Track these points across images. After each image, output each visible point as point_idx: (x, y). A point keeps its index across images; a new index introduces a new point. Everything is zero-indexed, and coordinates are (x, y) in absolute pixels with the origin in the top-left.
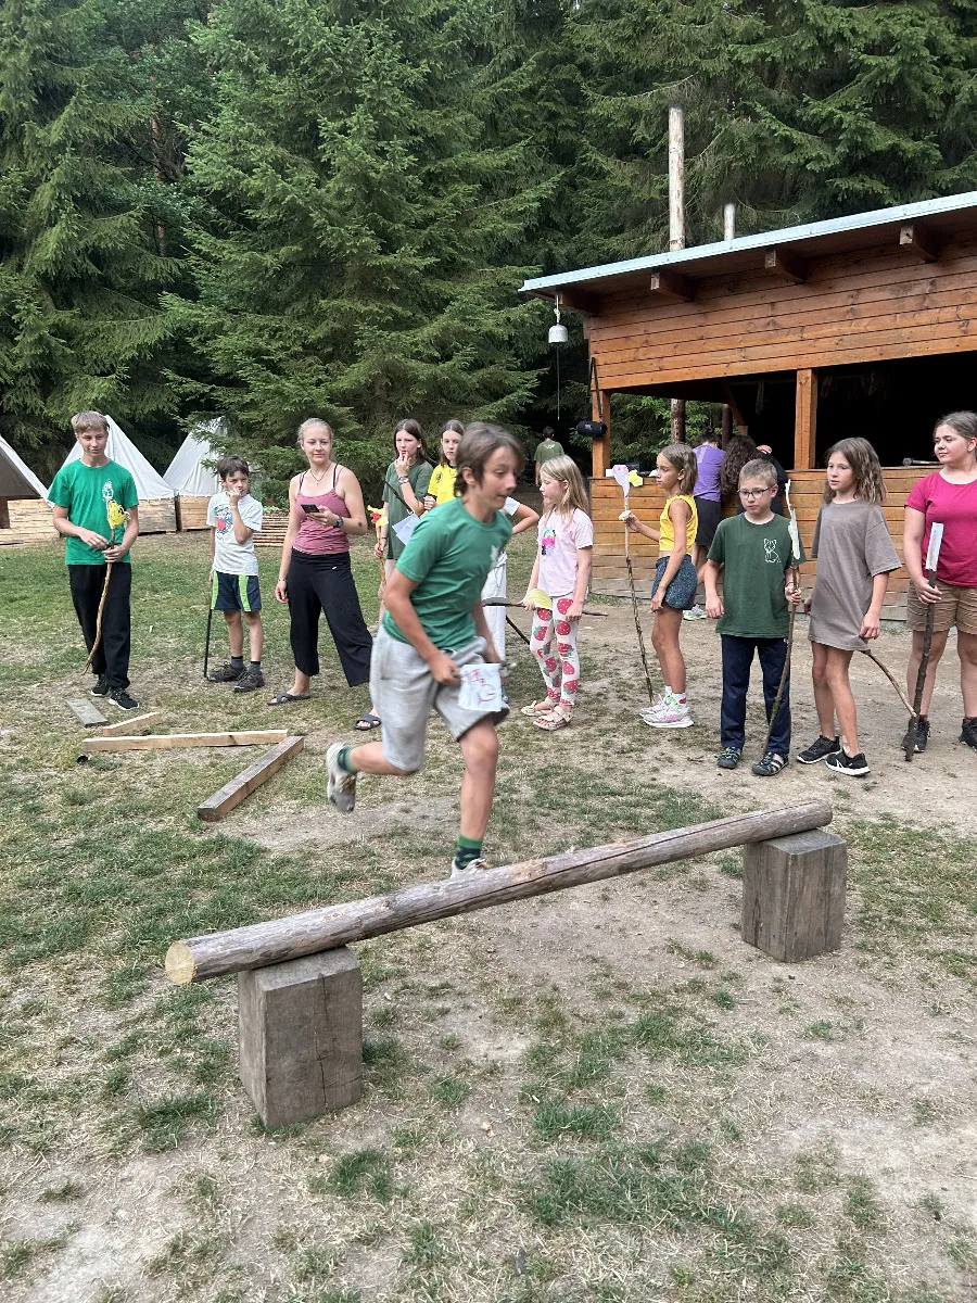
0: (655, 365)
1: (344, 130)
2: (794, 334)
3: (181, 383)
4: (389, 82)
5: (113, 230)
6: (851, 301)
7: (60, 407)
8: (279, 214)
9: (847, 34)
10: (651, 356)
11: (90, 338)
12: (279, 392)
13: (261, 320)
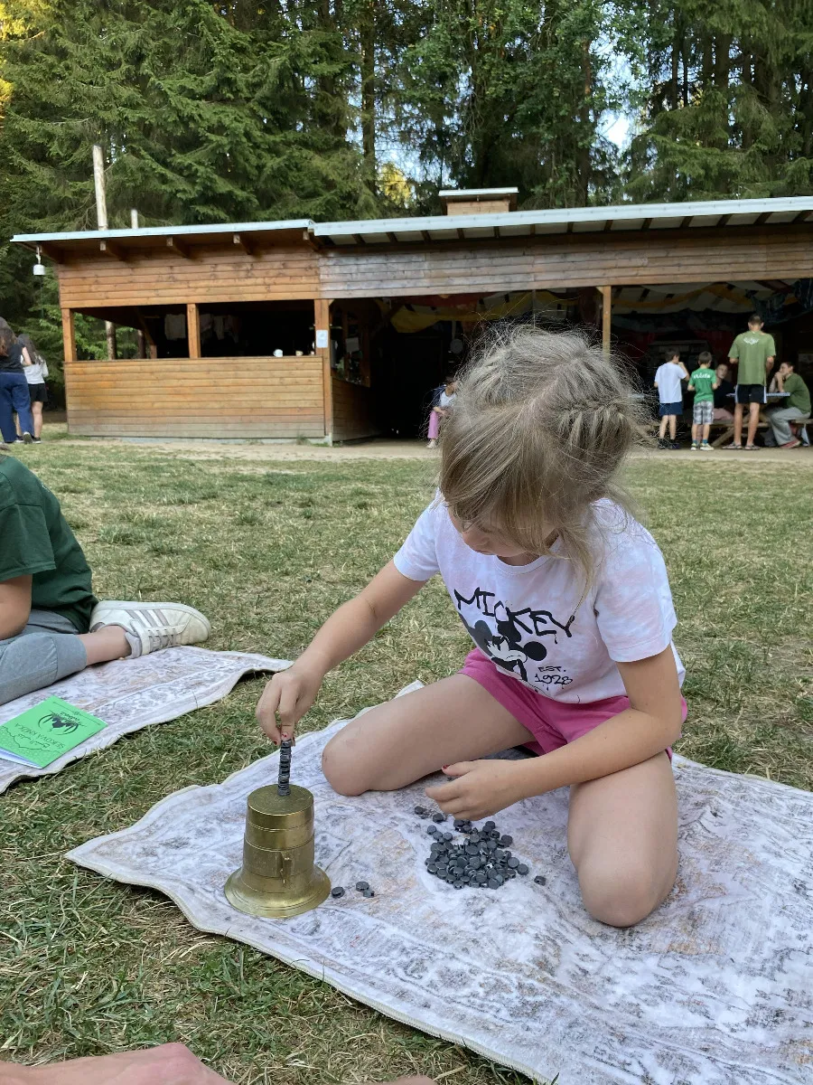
0: (103, 295)
2: (184, 284)
6: (213, 269)
9: (197, 118)
10: (100, 290)
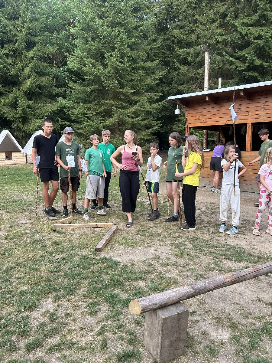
0: (205, 121)
1: (111, 55)
2: (246, 113)
3: (62, 122)
4: (124, 44)
5: (44, 80)
6: (263, 105)
7: (28, 127)
8: (92, 77)
9: (249, 34)
10: (203, 118)
11: (37, 109)
12: (90, 125)
13: (85, 105)
